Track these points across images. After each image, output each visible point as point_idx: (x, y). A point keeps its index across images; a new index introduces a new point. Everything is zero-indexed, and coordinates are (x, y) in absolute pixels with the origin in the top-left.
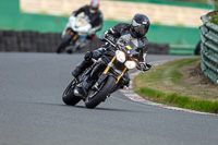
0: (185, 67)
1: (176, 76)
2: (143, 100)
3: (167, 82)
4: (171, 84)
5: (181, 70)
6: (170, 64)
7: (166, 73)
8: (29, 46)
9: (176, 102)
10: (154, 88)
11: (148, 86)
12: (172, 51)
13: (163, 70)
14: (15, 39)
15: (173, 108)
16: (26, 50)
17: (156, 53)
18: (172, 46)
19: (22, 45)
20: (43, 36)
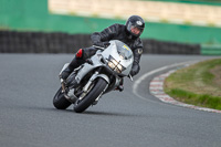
0: (216, 68)
1: (208, 77)
2: (174, 101)
3: (199, 83)
4: (202, 85)
5: (212, 71)
6: (201, 64)
7: (198, 73)
8: (58, 47)
9: (208, 103)
10: (185, 89)
11: (179, 86)
12: (204, 52)
13: (195, 71)
15: (205, 109)
16: (55, 52)
17: (187, 54)
18: (204, 46)
19: (52, 46)
20: (73, 37)
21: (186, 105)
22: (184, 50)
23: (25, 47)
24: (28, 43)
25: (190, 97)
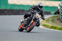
0: (55, 18)
3: (50, 22)
4: (51, 23)
5: (54, 19)
6: (51, 17)
7: (50, 20)
8: (11, 13)
9: (53, 28)
12: (52, 14)
14: (7, 11)
19: (9, 13)
20: (15, 10)
21: (47, 29)
22: (46, 13)
23: (1, 13)
24: (2, 12)
25: (48, 26)
